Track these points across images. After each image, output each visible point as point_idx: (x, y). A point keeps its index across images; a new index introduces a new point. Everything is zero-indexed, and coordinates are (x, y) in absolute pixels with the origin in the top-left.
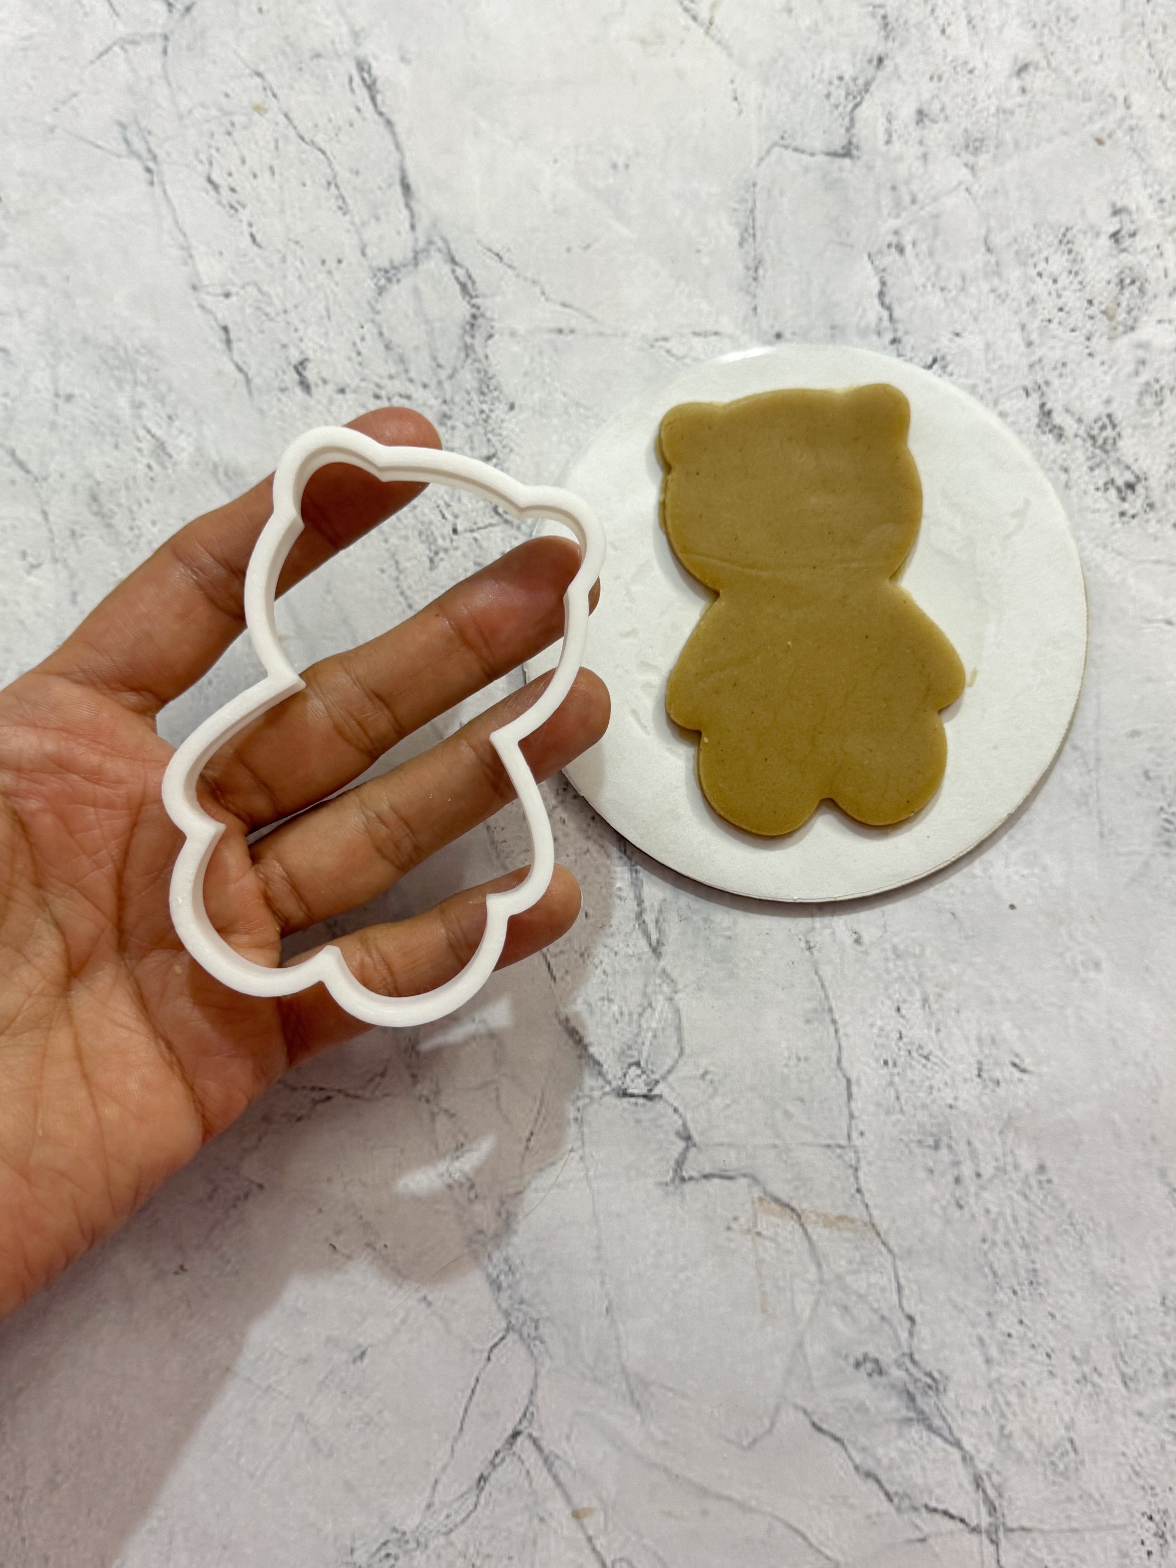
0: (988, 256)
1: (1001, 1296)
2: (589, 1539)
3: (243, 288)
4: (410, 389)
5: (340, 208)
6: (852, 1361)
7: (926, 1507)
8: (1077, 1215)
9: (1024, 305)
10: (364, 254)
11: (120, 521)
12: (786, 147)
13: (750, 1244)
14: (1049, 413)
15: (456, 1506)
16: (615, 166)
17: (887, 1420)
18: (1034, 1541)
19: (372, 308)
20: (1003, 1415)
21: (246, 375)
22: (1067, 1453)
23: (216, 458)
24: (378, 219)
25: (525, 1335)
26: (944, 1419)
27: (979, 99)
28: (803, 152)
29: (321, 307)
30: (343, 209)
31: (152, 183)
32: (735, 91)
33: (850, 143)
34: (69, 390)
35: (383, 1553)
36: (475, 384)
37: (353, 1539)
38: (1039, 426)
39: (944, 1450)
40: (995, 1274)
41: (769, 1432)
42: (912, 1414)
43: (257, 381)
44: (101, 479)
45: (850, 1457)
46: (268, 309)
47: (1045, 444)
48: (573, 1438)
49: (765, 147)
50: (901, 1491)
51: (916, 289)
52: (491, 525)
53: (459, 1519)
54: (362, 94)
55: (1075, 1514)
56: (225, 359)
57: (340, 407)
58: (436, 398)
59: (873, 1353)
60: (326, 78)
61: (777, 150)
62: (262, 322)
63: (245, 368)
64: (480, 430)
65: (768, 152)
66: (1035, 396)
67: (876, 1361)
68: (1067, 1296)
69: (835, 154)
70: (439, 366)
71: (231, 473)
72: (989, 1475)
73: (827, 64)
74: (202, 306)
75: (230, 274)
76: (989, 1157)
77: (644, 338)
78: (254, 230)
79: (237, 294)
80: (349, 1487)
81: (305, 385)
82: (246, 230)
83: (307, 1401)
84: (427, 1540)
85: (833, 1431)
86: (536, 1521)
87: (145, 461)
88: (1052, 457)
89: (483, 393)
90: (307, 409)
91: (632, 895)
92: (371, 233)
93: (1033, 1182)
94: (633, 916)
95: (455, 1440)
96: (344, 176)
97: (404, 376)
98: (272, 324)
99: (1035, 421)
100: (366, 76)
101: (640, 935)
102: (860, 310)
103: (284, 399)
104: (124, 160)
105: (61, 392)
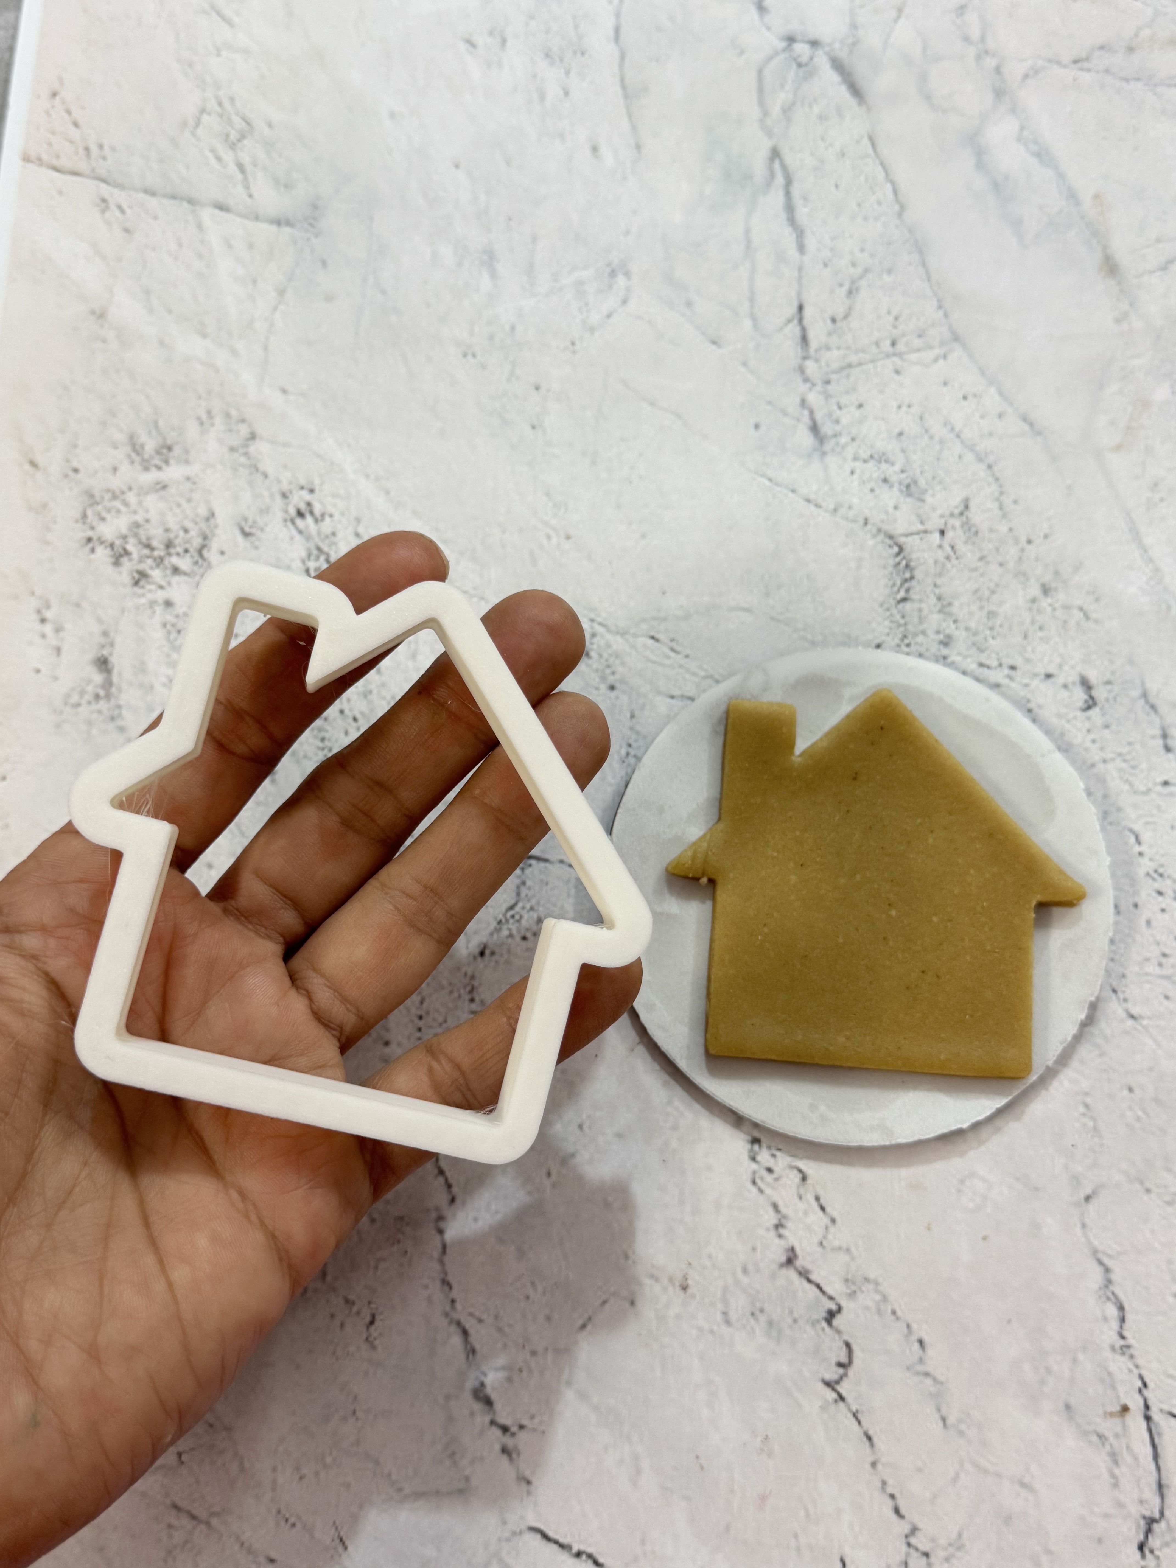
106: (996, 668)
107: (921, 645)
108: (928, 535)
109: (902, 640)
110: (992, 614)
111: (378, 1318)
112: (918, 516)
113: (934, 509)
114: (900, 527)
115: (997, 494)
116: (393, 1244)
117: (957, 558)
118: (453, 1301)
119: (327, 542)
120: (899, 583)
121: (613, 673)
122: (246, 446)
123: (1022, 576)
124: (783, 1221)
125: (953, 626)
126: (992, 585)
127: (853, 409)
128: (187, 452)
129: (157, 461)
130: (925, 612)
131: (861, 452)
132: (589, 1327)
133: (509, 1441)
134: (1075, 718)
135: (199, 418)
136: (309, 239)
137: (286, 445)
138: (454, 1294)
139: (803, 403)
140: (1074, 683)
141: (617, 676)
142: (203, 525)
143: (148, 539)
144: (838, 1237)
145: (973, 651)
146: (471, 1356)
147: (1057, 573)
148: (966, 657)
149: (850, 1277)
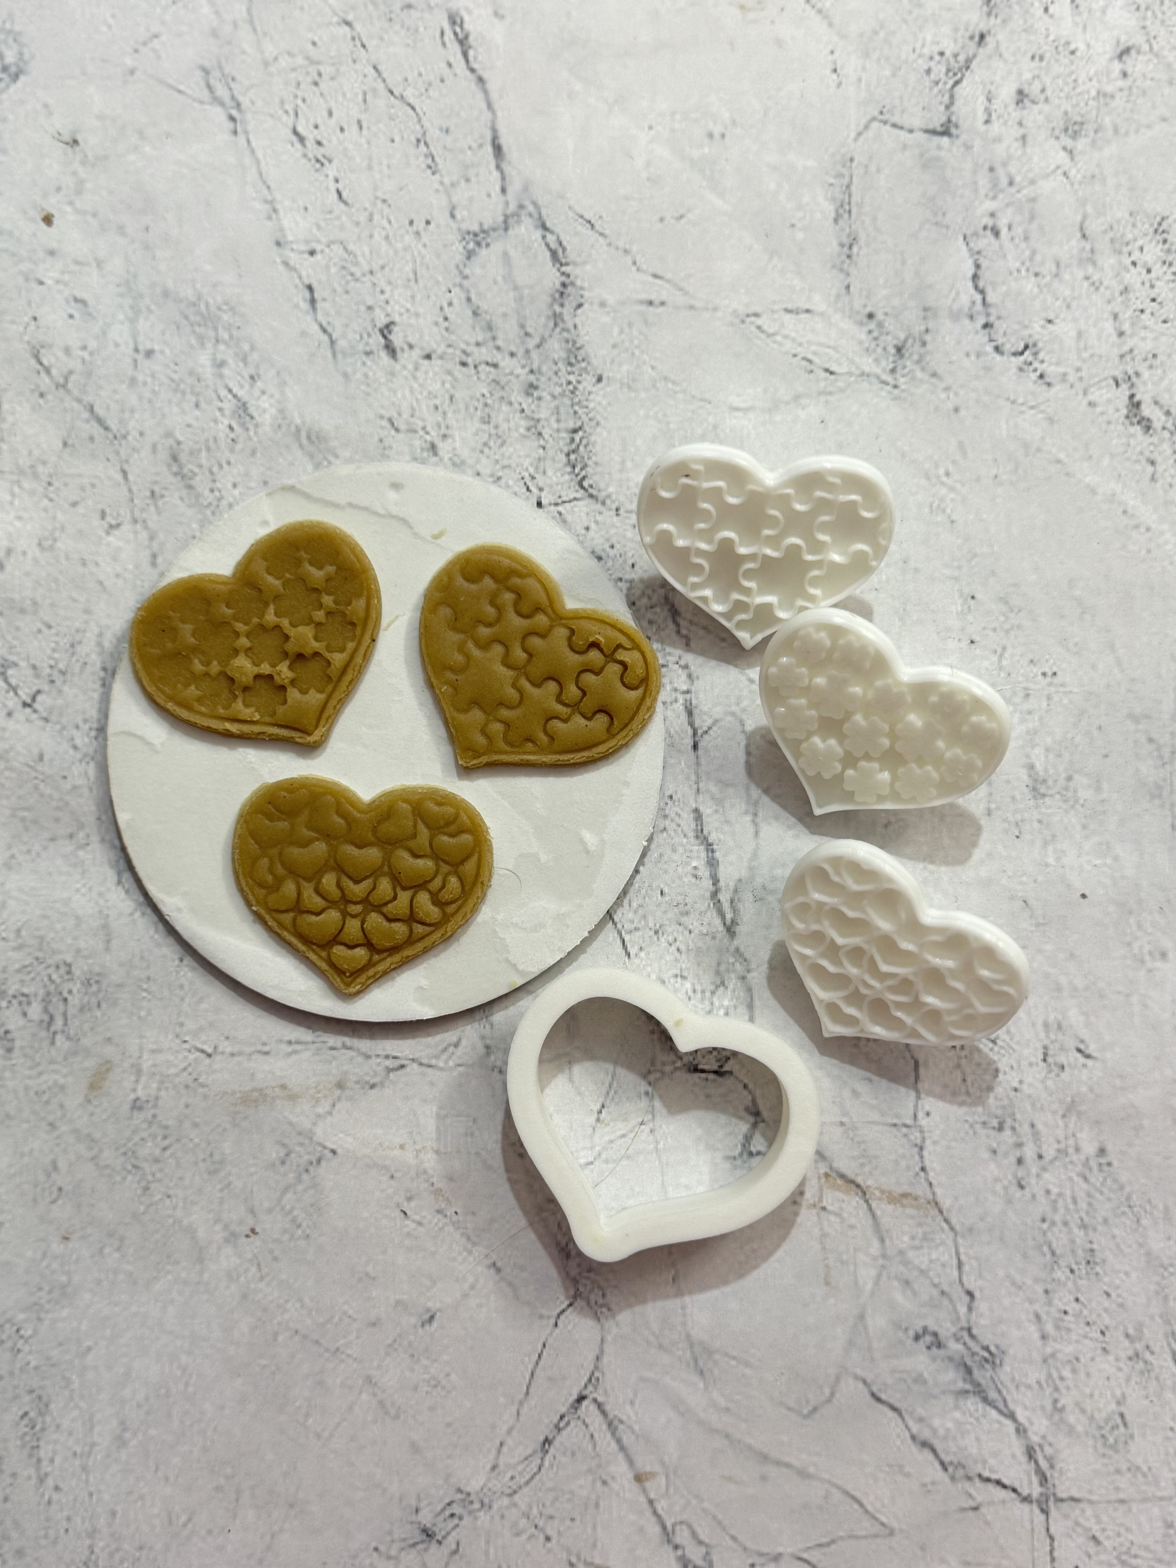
0: (1083, 243)
1: (1059, 1274)
2: (651, 1502)
3: (328, 246)
4: (498, 357)
5: (429, 167)
6: (911, 1333)
7: (980, 1476)
8: (1134, 1197)
9: (1117, 294)
10: (453, 216)
11: (201, 483)
12: (885, 122)
13: (815, 1218)
14: (1138, 405)
15: (520, 1468)
16: (711, 136)
17: (944, 1392)
18: (1083, 1511)
19: (461, 272)
20: (1056, 1389)
21: (330, 336)
22: (1117, 1426)
23: (298, 421)
24: (468, 180)
25: (592, 1302)
26: (999, 1392)
27: (1080, 81)
28: (902, 128)
29: (408, 268)
30: (433, 168)
31: (235, 132)
32: (835, 63)
33: (949, 121)
34: (149, 346)
35: (447, 1513)
36: (563, 355)
37: (419, 1499)
38: (1127, 417)
39: (999, 1422)
40: (1053, 1253)
41: (829, 1401)
42: (968, 1387)
43: (342, 344)
44: (181, 439)
45: (907, 1427)
46: (353, 269)
47: (1132, 436)
48: (637, 1402)
49: (864, 121)
50: (955, 1461)
51: (1011, 273)
52: (575, 499)
53: (523, 1481)
54: (455, 49)
55: (1122, 1486)
56: (309, 318)
57: (426, 373)
58: (523, 367)
59: (933, 1327)
60: (417, 30)
61: (875, 125)
62: (347, 283)
63: (329, 329)
64: (568, 402)
65: (866, 127)
66: (1124, 387)
67: (935, 1334)
68: (1122, 1275)
69: (934, 132)
70: (527, 334)
71: (313, 438)
72: (1041, 1446)
73: (929, 38)
74: (286, 264)
75: (314, 230)
76: (1051, 1139)
77: (735, 312)
78: (340, 186)
79: (322, 251)
80: (415, 1448)
81: (391, 350)
82: (333, 186)
83: (375, 1364)
84: (491, 1501)
85: (891, 1401)
86: (599, 1484)
87: (226, 422)
88: (1138, 449)
89: (570, 364)
90: (393, 374)
91: (707, 874)
92: (460, 195)
93: (1093, 1163)
94: (708, 895)
95: (521, 1403)
96: (434, 133)
97: (491, 344)
98: (358, 285)
99: (1124, 411)
100: (458, 29)
101: (715, 914)
102: (954, 293)
103: (369, 363)
104: (206, 107)
105: (141, 347)
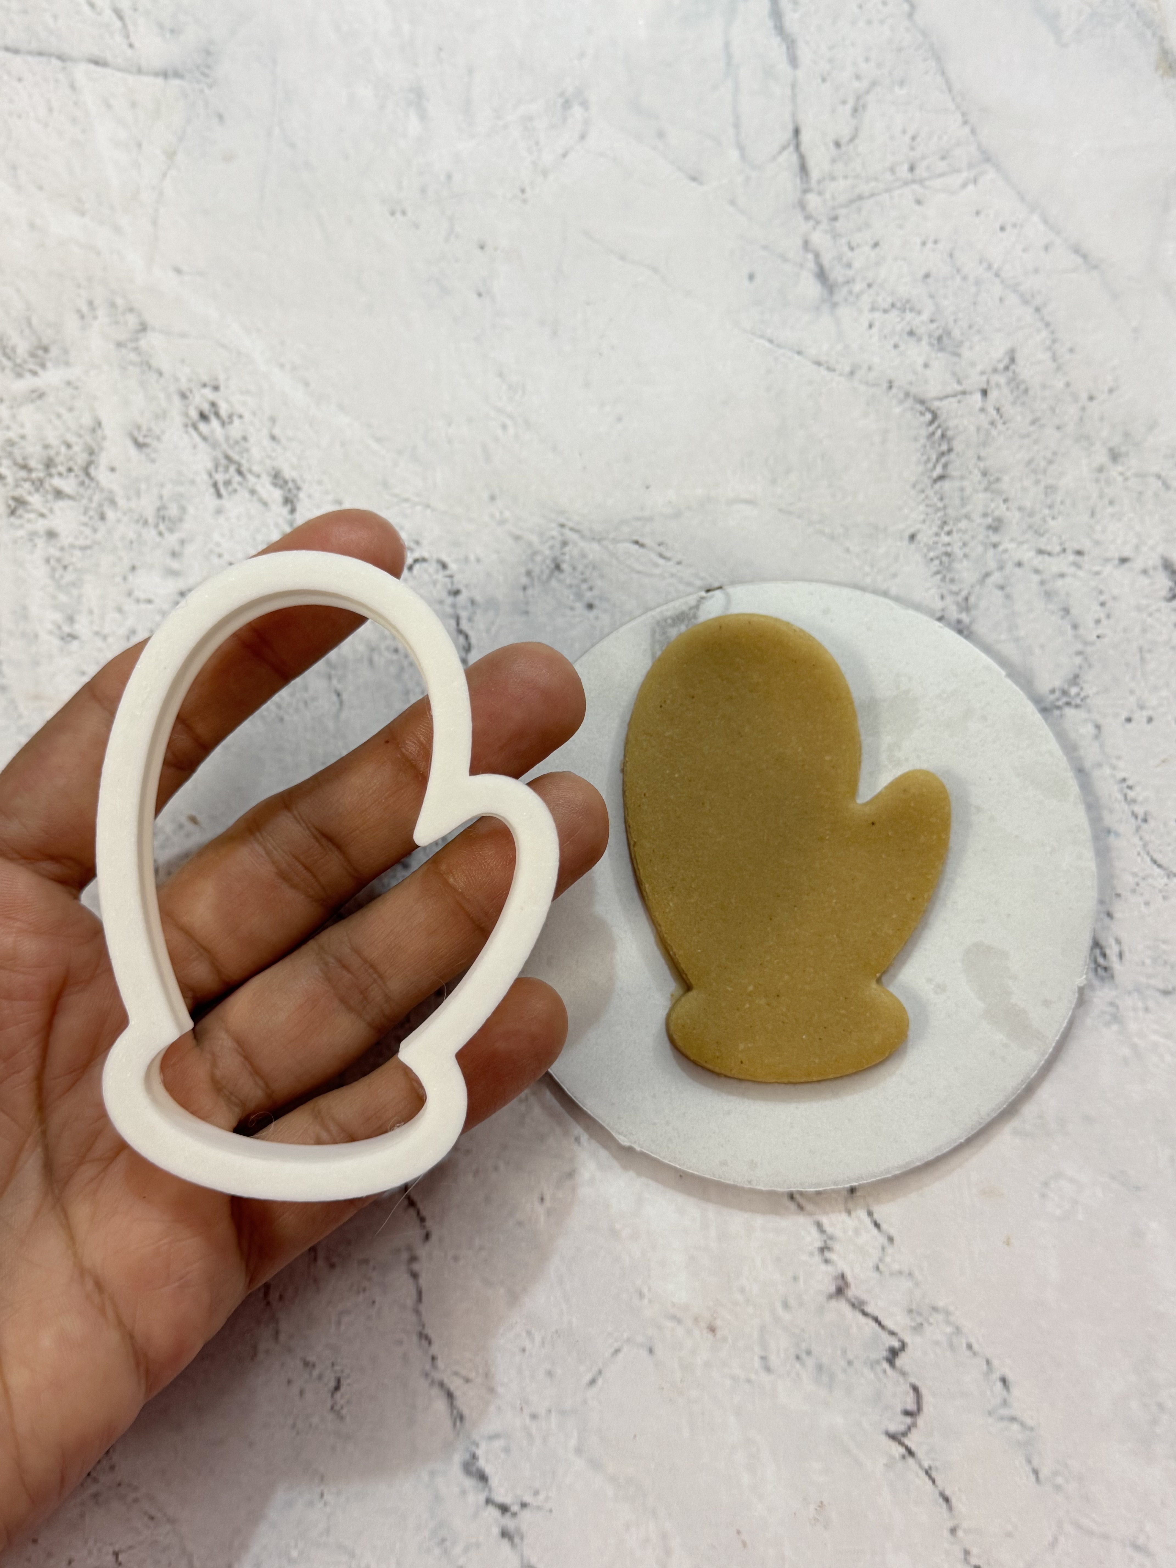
106: (1058, 554)
107: (965, 532)
108: (968, 396)
109: (941, 527)
110: (1050, 489)
111: (344, 1382)
112: (954, 374)
113: (973, 364)
114: (932, 390)
115: (1048, 343)
116: (358, 1293)
117: (1004, 423)
118: (433, 1358)
119: (237, 448)
120: (934, 457)
121: (591, 589)
122: (137, 340)
123: (1084, 439)
124: (829, 1243)
125: (1003, 507)
126: (1049, 455)
127: (867, 249)
128: (66, 351)
129: (31, 366)
130: (968, 491)
131: (880, 299)
132: (600, 1382)
133: (509, 1523)
134: (1158, 610)
135: (79, 311)
136: (201, 91)
137: (184, 335)
138: (435, 1349)
139: (806, 244)
140: (1155, 568)
141: (596, 592)
142: (88, 438)
143: (24, 458)
144: (897, 1259)
145: (1029, 535)
146: (458, 1423)
147: (1127, 435)
148: (1021, 543)
149: (914, 1307)
